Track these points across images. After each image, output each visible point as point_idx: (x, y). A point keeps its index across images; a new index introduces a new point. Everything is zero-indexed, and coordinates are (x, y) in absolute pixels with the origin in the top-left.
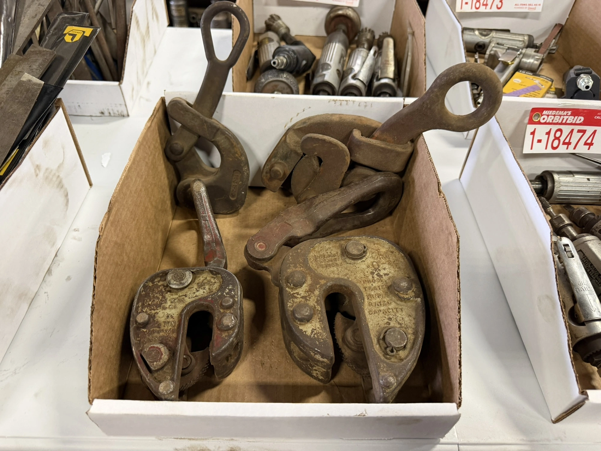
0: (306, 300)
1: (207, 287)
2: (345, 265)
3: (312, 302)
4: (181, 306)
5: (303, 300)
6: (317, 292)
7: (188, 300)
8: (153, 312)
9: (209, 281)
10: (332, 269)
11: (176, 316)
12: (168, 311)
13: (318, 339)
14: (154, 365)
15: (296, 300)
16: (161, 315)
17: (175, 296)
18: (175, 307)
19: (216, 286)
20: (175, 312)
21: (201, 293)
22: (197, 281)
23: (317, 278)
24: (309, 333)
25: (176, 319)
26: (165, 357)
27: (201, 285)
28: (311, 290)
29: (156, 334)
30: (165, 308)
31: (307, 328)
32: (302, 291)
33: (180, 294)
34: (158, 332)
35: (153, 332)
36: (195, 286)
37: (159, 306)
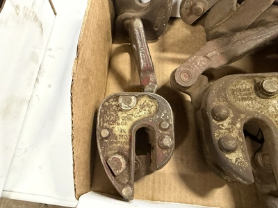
0: (230, 132)
1: (147, 109)
2: (259, 99)
3: (235, 134)
4: (130, 123)
5: (227, 131)
6: (238, 125)
7: (135, 119)
8: (111, 126)
9: (148, 104)
10: (247, 102)
11: (127, 131)
12: (121, 126)
13: (241, 167)
14: (117, 172)
15: (221, 131)
16: (117, 129)
17: (125, 115)
18: (126, 124)
19: (153, 109)
20: (126, 128)
21: (143, 114)
22: (139, 103)
23: (238, 112)
24: (234, 161)
25: (128, 134)
26: (124, 166)
27: (142, 107)
28: (233, 123)
29: (115, 145)
30: (118, 124)
31: (232, 157)
32: (226, 123)
33: (128, 113)
34: (116, 143)
35: (112, 143)
36: (139, 108)
37: (114, 122)
